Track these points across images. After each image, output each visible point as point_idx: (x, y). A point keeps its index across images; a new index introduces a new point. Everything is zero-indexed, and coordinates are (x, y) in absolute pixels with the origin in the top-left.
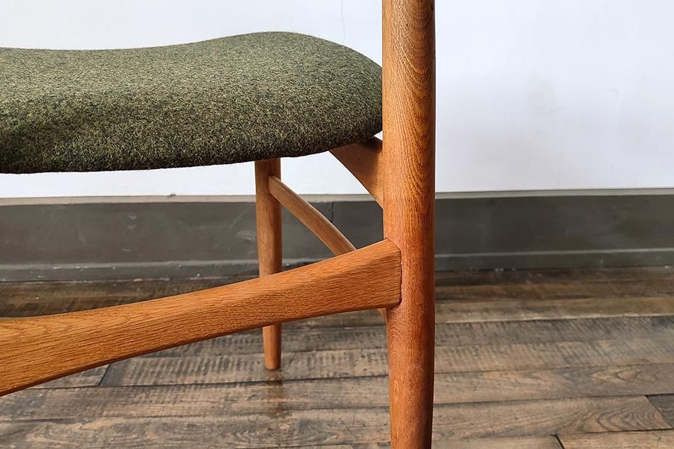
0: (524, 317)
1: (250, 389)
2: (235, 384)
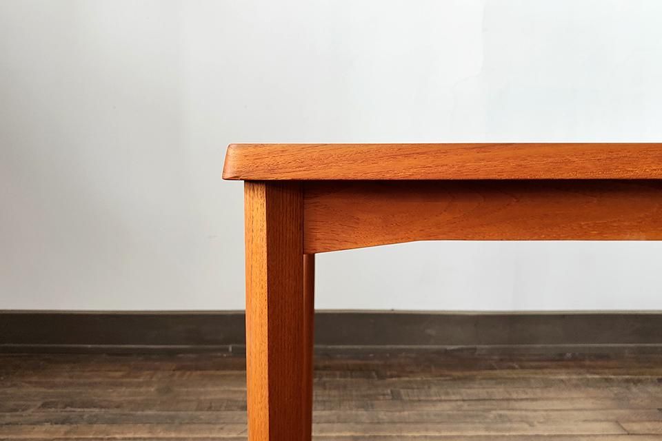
0: (589, 376)
1: (466, 403)
2: (457, 400)
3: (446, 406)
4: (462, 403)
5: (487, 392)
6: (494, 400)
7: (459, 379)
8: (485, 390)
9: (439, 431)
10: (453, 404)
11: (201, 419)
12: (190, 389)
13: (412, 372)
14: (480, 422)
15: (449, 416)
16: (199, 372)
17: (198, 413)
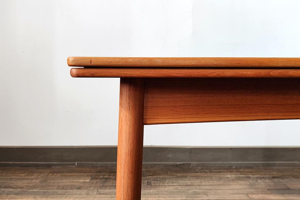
1: (180, 187)
2: (177, 186)
3: (171, 188)
4: (179, 186)
5: (191, 182)
6: (193, 185)
7: (180, 176)
8: (191, 181)
9: (165, 198)
10: (175, 187)
11: (58, 193)
12: (55, 181)
13: (159, 174)
14: (184, 195)
15: (171, 192)
16: (60, 174)
17: (57, 190)
